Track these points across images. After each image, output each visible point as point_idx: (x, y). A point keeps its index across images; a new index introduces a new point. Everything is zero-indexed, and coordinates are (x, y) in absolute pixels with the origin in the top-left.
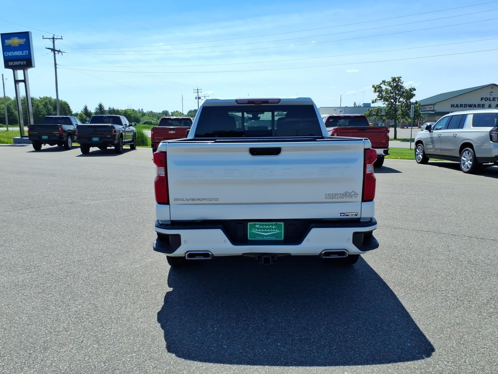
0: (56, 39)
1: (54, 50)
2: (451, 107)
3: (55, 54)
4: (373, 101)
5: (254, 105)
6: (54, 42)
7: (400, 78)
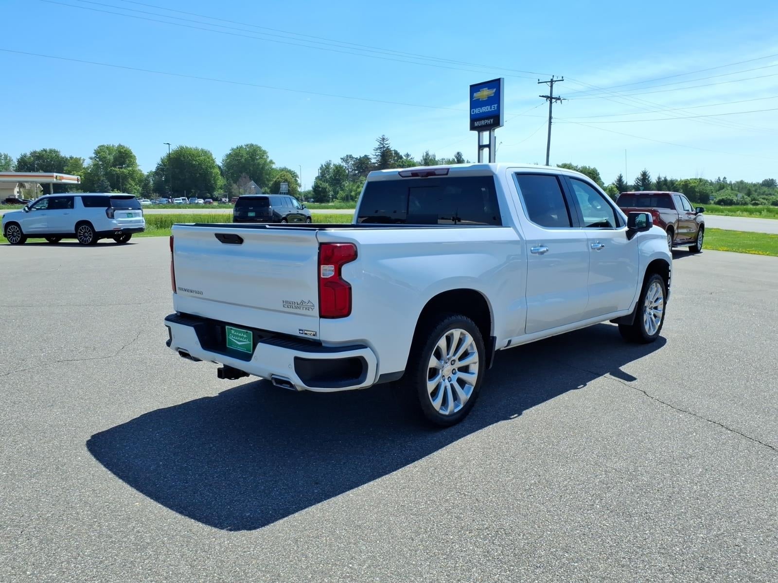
0: (555, 81)
1: (550, 98)
3: (551, 103)
5: (420, 178)
6: (552, 86)
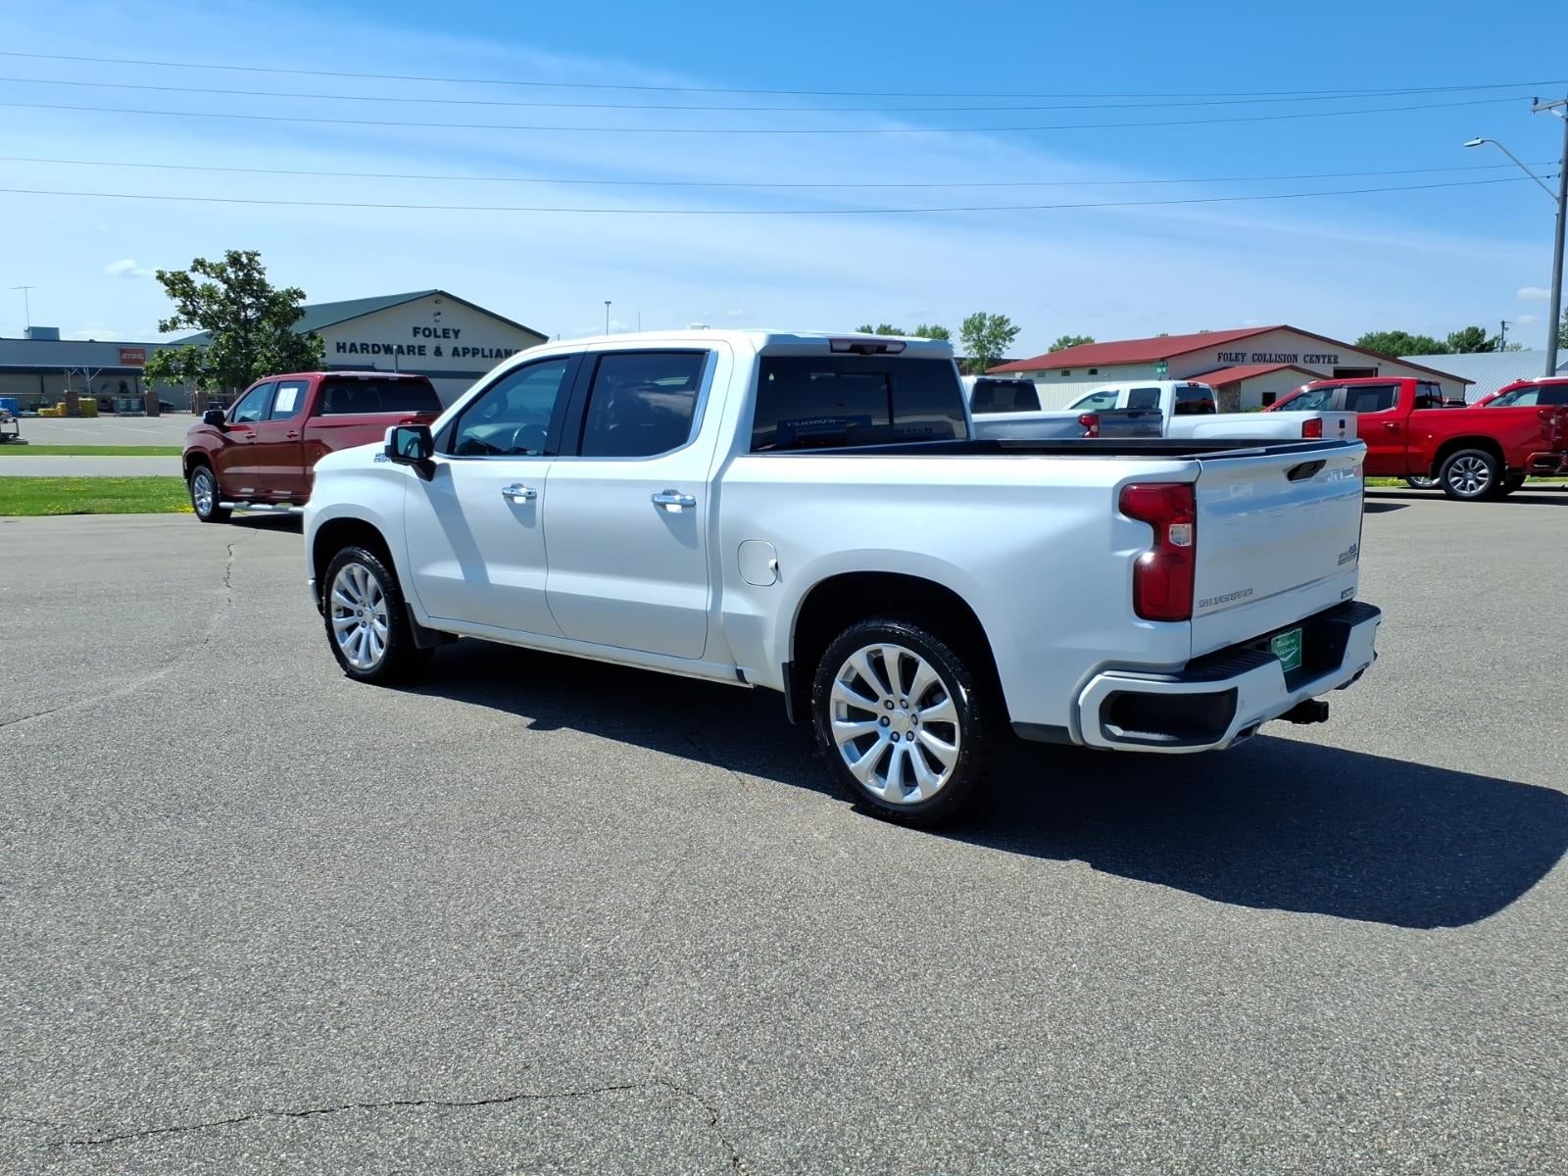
2: (338, 351)
4: (166, 325)
7: (256, 258)
